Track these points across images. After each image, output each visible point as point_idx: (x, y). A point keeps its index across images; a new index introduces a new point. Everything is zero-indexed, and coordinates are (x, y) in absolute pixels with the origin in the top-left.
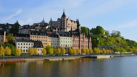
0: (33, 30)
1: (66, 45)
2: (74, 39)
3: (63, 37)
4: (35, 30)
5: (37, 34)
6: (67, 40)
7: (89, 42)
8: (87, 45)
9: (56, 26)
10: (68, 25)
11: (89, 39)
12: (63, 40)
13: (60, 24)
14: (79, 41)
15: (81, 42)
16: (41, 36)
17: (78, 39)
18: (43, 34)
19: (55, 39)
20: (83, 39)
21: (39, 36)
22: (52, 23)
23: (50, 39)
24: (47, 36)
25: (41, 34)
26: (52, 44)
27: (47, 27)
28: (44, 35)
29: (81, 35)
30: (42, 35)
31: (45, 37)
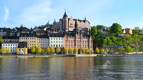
0: (23, 32)
1: (57, 46)
2: (67, 40)
3: (53, 38)
4: (25, 32)
5: (25, 36)
6: (58, 40)
7: (89, 41)
8: (87, 44)
9: (56, 27)
10: (70, 25)
11: (89, 39)
12: (53, 40)
13: (61, 24)
14: (75, 41)
15: (77, 42)
16: (30, 38)
17: (73, 39)
18: (32, 36)
19: (45, 40)
20: (80, 38)
21: (27, 38)
22: (55, 24)
23: (40, 40)
24: (36, 38)
25: (30, 36)
26: (41, 45)
27: (45, 29)
28: (33, 36)
29: (76, 35)
30: (31, 36)
31: (34, 38)
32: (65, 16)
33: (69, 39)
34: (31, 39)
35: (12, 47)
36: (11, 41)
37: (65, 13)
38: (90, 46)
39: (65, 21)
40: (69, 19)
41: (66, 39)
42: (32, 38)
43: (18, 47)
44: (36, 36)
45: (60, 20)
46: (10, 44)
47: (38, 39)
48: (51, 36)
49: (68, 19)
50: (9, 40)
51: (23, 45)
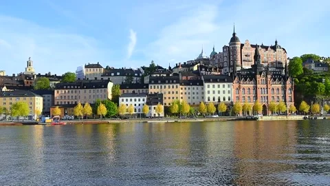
0: (155, 75)
1: (219, 99)
2: (239, 87)
3: (211, 85)
4: (158, 75)
5: (159, 82)
6: (221, 89)
7: (284, 89)
8: (281, 95)
9: (217, 62)
10: (244, 57)
11: (285, 84)
12: (211, 89)
13: (226, 57)
14: (256, 88)
15: (259, 91)
16: (167, 86)
17: (251, 86)
18: (171, 82)
19: (196, 89)
20: (267, 84)
21: (163, 86)
22: (214, 57)
23: (185, 89)
24: (178, 85)
25: (167, 82)
26: (189, 98)
27: (195, 68)
28: (173, 83)
29: (258, 76)
30: (169, 83)
31: (175, 86)
32: (234, 39)
33: (243, 86)
34: (169, 87)
35: (137, 103)
36: (134, 92)
37: (234, 34)
38: (288, 99)
39: (234, 49)
40: (242, 45)
41: (237, 85)
42: (171, 86)
43: (148, 103)
44: (178, 82)
45: (223, 48)
46: (133, 98)
47: (183, 87)
48: (208, 81)
49: (240, 46)
50: (131, 91)
51: (155, 99)
